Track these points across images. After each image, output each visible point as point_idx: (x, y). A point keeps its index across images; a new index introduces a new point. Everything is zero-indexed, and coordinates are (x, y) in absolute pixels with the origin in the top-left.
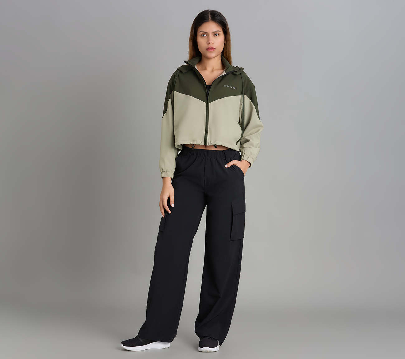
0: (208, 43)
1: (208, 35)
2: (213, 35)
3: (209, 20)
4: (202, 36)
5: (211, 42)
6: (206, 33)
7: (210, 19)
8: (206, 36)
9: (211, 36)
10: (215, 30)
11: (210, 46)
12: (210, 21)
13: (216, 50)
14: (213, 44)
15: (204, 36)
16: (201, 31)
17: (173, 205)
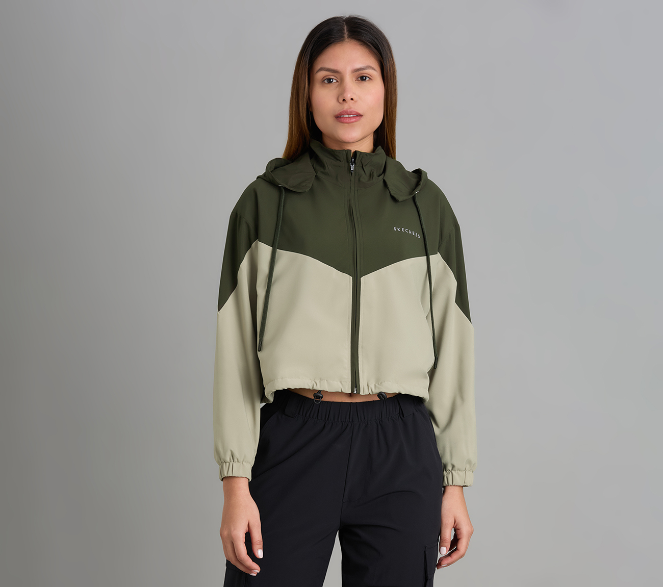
0: (341, 101)
1: (341, 81)
2: (354, 79)
3: (343, 37)
4: (326, 81)
5: (348, 96)
6: (335, 72)
7: (346, 36)
8: (334, 81)
9: (349, 80)
10: (358, 65)
11: (346, 107)
12: (347, 40)
13: (363, 119)
14: (356, 102)
15: (330, 81)
16: (321, 69)
17: (260, 554)
